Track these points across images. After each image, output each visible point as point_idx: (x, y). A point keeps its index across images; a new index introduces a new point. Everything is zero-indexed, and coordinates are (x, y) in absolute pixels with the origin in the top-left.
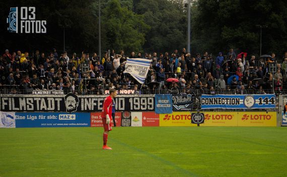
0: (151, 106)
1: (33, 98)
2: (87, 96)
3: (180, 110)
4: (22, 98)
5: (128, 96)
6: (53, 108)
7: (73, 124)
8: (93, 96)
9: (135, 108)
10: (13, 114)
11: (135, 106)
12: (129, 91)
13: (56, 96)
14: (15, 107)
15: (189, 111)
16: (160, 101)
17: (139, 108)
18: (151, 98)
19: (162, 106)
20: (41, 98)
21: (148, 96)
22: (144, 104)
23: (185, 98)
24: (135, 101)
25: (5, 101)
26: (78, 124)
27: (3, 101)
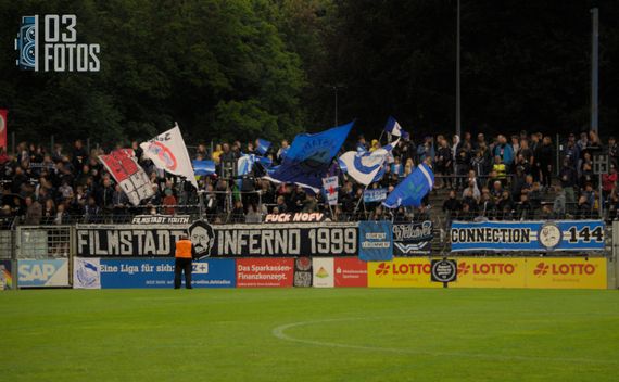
0: (351, 246)
1: (132, 230)
2: (230, 227)
3: (409, 255)
4: (113, 231)
5: (306, 226)
6: (167, 251)
7: (202, 282)
8: (240, 226)
9: (321, 250)
10: (95, 262)
11: (320, 246)
12: (312, 217)
13: (173, 227)
14: (101, 248)
15: (428, 255)
16: (368, 236)
17: (326, 251)
18: (350, 230)
19: (373, 245)
20: (146, 230)
21: (346, 224)
22: (336, 241)
23: (418, 230)
24: (319, 236)
25: (85, 237)
26: (212, 282)
27: (80, 237)
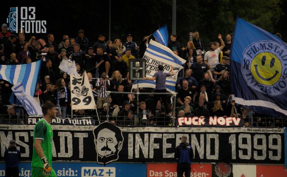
0: (275, 153)
1: (28, 131)
2: (141, 130)
4: (6, 132)
5: (225, 131)
6: (70, 154)
8: (152, 129)
9: (241, 156)
11: (241, 152)
12: (229, 121)
13: (76, 128)
17: (248, 157)
18: (275, 136)
21: (270, 130)
22: (259, 147)
24: (240, 141)
